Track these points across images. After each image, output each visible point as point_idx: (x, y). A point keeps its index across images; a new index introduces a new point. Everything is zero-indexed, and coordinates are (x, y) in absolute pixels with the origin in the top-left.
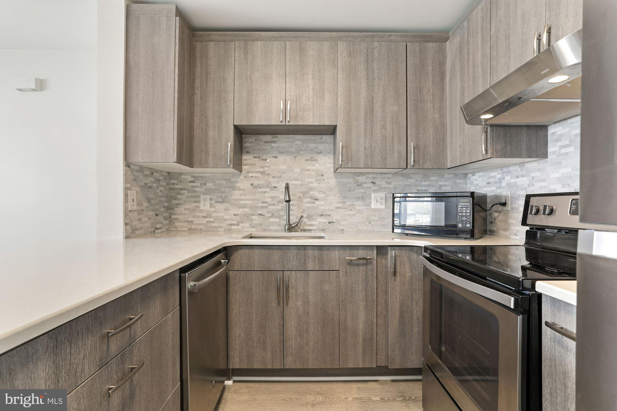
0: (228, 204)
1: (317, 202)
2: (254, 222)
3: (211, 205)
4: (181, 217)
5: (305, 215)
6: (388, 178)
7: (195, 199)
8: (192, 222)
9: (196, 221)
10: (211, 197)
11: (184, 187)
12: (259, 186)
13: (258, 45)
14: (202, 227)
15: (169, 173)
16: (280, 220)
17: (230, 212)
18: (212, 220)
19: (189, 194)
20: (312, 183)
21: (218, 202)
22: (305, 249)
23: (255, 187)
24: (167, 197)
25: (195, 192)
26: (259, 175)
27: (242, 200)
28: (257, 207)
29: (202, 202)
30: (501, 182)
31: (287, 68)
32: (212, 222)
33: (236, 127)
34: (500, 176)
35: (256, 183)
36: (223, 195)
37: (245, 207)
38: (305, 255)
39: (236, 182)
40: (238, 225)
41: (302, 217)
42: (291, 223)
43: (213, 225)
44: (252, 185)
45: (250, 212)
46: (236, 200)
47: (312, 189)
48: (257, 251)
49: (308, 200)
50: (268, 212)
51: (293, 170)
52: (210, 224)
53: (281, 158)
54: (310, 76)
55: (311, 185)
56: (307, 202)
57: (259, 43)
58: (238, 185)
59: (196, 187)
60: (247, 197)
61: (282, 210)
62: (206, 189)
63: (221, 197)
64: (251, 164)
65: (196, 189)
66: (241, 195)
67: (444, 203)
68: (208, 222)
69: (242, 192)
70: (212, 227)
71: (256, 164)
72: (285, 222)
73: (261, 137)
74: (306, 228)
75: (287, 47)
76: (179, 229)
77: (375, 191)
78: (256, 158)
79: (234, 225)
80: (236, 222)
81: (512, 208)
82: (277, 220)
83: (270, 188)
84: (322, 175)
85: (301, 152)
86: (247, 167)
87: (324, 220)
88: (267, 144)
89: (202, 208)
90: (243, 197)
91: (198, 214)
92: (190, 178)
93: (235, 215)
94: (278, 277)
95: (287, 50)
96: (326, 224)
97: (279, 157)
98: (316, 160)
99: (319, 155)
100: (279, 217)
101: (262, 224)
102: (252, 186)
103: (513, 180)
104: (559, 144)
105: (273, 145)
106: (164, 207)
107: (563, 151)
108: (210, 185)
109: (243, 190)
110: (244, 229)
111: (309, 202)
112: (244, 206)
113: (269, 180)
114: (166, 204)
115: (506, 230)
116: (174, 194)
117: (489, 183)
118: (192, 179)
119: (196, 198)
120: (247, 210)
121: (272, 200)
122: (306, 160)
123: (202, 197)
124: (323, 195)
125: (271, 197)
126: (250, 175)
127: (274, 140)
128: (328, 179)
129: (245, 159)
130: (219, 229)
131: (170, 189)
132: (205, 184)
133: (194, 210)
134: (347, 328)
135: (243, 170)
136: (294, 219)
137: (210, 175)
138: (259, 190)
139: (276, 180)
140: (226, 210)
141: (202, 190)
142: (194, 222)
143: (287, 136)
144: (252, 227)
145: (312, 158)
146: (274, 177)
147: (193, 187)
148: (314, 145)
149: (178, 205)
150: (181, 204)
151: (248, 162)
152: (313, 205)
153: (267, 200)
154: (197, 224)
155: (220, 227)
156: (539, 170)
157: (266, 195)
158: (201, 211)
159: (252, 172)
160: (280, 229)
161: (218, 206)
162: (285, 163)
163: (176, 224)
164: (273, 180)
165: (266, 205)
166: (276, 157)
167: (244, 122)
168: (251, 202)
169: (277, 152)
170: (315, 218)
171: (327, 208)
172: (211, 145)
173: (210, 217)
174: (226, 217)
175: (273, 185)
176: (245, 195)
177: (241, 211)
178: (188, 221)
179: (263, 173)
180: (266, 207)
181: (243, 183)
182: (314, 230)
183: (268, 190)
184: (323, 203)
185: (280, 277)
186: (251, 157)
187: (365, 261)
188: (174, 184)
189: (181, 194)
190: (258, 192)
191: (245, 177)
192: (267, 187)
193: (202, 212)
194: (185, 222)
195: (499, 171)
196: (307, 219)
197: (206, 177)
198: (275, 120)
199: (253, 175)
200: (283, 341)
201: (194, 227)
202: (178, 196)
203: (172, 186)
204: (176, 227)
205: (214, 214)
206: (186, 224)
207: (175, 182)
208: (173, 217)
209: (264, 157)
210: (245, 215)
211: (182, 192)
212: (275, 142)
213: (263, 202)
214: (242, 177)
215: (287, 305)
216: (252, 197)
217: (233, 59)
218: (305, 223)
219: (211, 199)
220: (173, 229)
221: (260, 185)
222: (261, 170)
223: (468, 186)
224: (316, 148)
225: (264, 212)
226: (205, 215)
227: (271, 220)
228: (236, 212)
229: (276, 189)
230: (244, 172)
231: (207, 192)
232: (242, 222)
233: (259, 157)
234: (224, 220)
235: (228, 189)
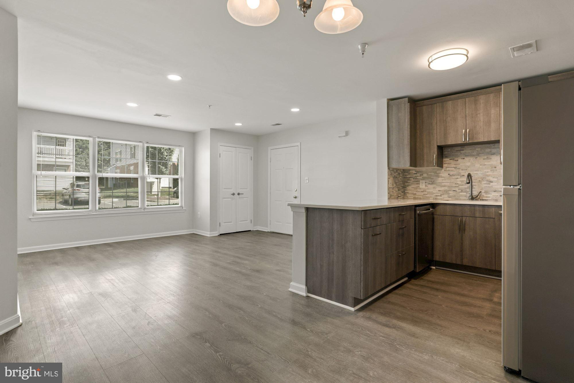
0: (435, 185)
1: (491, 184)
2: (450, 195)
3: (426, 186)
4: (410, 192)
5: (483, 191)
7: (417, 183)
8: (415, 194)
9: (418, 194)
10: (426, 181)
11: (411, 176)
12: (453, 175)
13: (450, 104)
14: (421, 197)
15: (404, 170)
16: (466, 194)
17: (436, 189)
18: (426, 193)
19: (414, 180)
20: (488, 172)
21: (430, 184)
22: (474, 206)
23: (451, 176)
24: (403, 181)
25: (417, 179)
26: (453, 169)
27: (443, 183)
28: (452, 186)
29: (421, 184)
31: (467, 112)
32: (426, 194)
33: (438, 146)
35: (451, 173)
36: (432, 180)
37: (445, 187)
38: (474, 209)
39: (439, 173)
40: (441, 196)
41: (481, 192)
42: (473, 195)
43: (427, 196)
44: (449, 174)
45: (448, 189)
46: (439, 183)
47: (488, 176)
48: (448, 206)
49: (485, 182)
50: (459, 189)
51: (475, 165)
52: (425, 195)
53: (467, 159)
54: (482, 114)
55: (487, 174)
56: (484, 184)
57: (450, 102)
58: (440, 175)
59: (417, 176)
60: (446, 181)
61: (468, 188)
62: (423, 177)
63: (431, 181)
64: (449, 163)
65: (418, 177)
66: (443, 180)
68: (424, 194)
69: (443, 178)
70: (427, 197)
71: (451, 163)
72: (469, 195)
73: (454, 148)
74: (484, 198)
75: (467, 101)
76: (409, 198)
78: (451, 159)
79: (438, 196)
80: (440, 195)
82: (465, 194)
83: (460, 176)
84: (495, 167)
85: (480, 155)
86: (446, 165)
87: (497, 194)
88: (458, 152)
89: (421, 187)
90: (444, 181)
91: (419, 190)
92: (414, 172)
93: (439, 191)
94: (459, 219)
95: (467, 103)
96: (498, 197)
97: (465, 158)
98: (491, 159)
99: (492, 156)
100: (466, 192)
101: (455, 196)
102: (449, 175)
105: (461, 152)
106: (402, 186)
108: (425, 175)
109: (444, 177)
110: (444, 198)
111: (486, 184)
112: (445, 186)
113: (459, 171)
114: (402, 185)
116: (406, 180)
118: (416, 173)
119: (417, 182)
120: (446, 188)
121: (461, 183)
122: (484, 159)
123: (421, 181)
124: (496, 179)
125: (461, 181)
126: (448, 169)
127: (462, 149)
128: (499, 169)
129: (444, 161)
130: (430, 198)
131: (404, 177)
132: (422, 175)
133: (417, 188)
135: (444, 167)
136: (475, 193)
137: (425, 170)
138: (453, 177)
139: (464, 171)
140: (434, 188)
141: (421, 178)
142: (417, 194)
143: (470, 146)
144: (449, 197)
145: (488, 157)
146: (462, 170)
147: (416, 176)
148: (489, 150)
149: (408, 185)
150: (410, 185)
151: (447, 162)
152: (489, 185)
153: (458, 183)
154: (418, 195)
155: (431, 197)
157: (458, 180)
158: (420, 189)
159: (449, 168)
160: (467, 199)
161: (430, 186)
162: (469, 161)
163: (407, 195)
164: (462, 171)
165: (457, 185)
166: (464, 159)
167: (443, 144)
168: (449, 184)
169: (464, 156)
170: (490, 192)
171: (499, 187)
172: (425, 157)
173: (425, 192)
174: (434, 192)
175: (462, 174)
176: (445, 180)
177: (442, 189)
178: (413, 194)
179: (455, 168)
180: (458, 187)
181: (443, 173)
182: (490, 200)
183: (459, 177)
184: (496, 184)
185: (460, 219)
186: (449, 160)
188: (406, 175)
189: (410, 180)
190: (453, 179)
191: (445, 170)
192: (458, 175)
193: (421, 189)
194: (412, 194)
196: (484, 194)
197: (423, 171)
198: (461, 140)
199: (450, 169)
200: (462, 251)
201: (416, 197)
202: (408, 181)
203: (405, 176)
204: (407, 197)
205: (427, 190)
206: (412, 195)
207: (407, 174)
208: (406, 191)
209: (456, 159)
210: (445, 191)
211: (411, 179)
212: (463, 150)
213: (456, 184)
214: (443, 170)
215: (464, 233)
216: (449, 181)
217: (436, 112)
218: (483, 196)
219: (426, 183)
220: (406, 198)
221: (454, 175)
222: (455, 166)
224: (491, 151)
225: (456, 189)
226: (422, 190)
227: (461, 194)
228: (440, 189)
229: (464, 176)
230: (444, 168)
231: (424, 179)
232: (443, 195)
233: (453, 159)
234: (433, 193)
235: (435, 177)
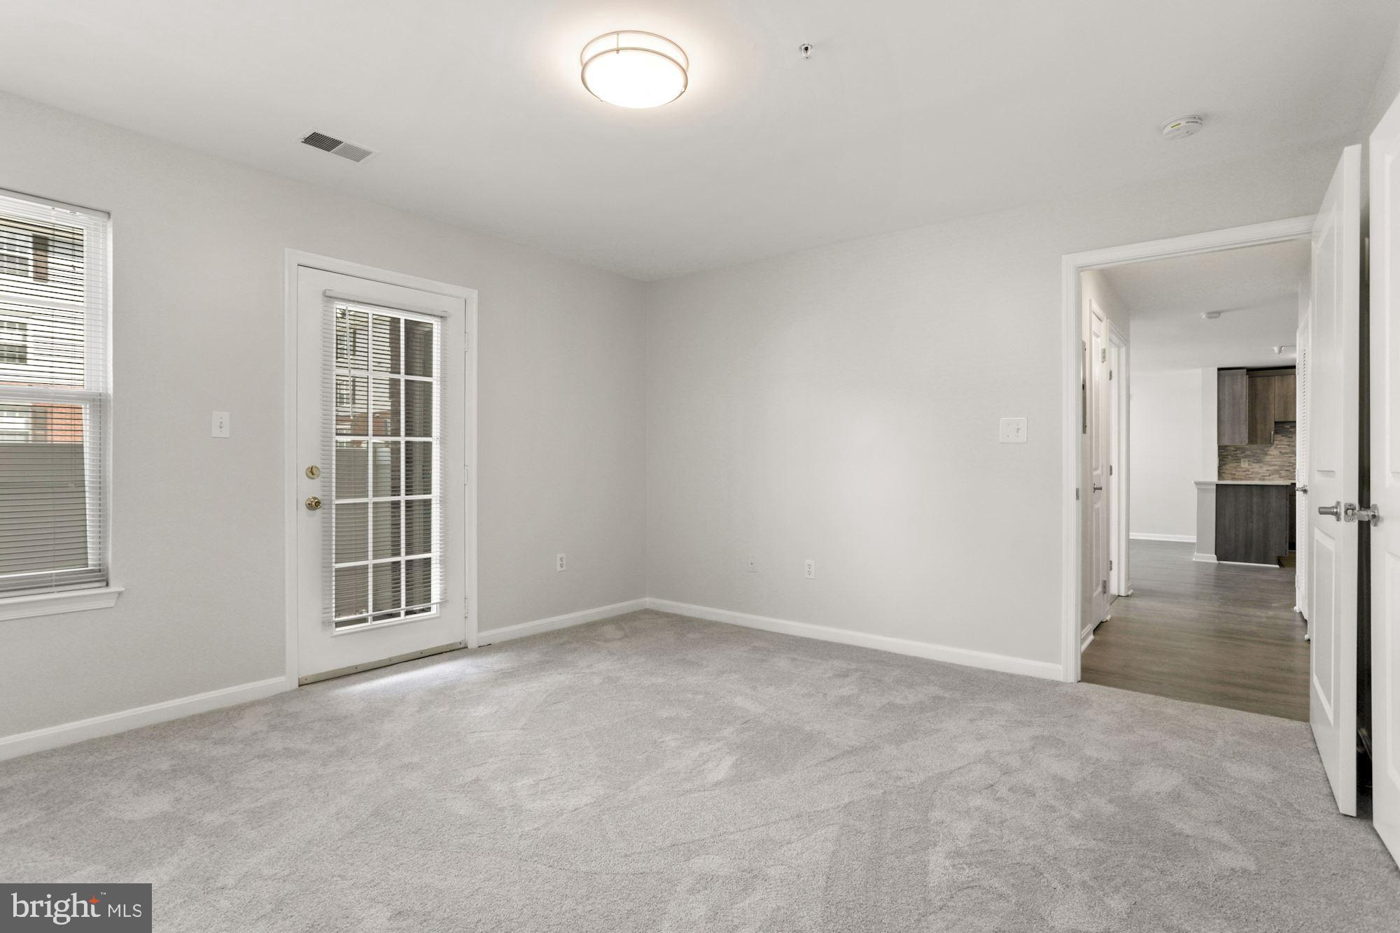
0: (1262, 464)
2: (1281, 475)
3: (1249, 465)
4: (1227, 471)
8: (1235, 474)
9: (1237, 474)
10: (1250, 460)
11: (1228, 454)
14: (1243, 477)
17: (1263, 470)
18: (1251, 473)
19: (1233, 458)
21: (1254, 462)
23: (1282, 454)
25: (1237, 456)
26: (1286, 446)
27: (1272, 461)
28: (1284, 466)
29: (1243, 463)
33: (1275, 422)
35: (1283, 451)
36: (1258, 459)
39: (1268, 451)
40: (1269, 476)
43: (1251, 476)
44: (1280, 452)
45: (1279, 469)
46: (1268, 461)
52: (1248, 476)
58: (1269, 452)
59: (1238, 453)
60: (1276, 460)
64: (1280, 440)
68: (1247, 474)
69: (1273, 457)
70: (1250, 478)
71: (1283, 440)
78: (1283, 436)
79: (1266, 476)
86: (1277, 442)
89: (1242, 466)
90: (1274, 460)
91: (1239, 470)
92: (1233, 449)
93: (1267, 471)
101: (1287, 476)
108: (1248, 452)
109: (1273, 455)
110: (1274, 479)
112: (1275, 465)
118: (1235, 449)
119: (1238, 460)
120: (1277, 468)
123: (1242, 460)
126: (1279, 446)
129: (1276, 437)
130: (1256, 479)
132: (1245, 452)
133: (1236, 468)
137: (1248, 447)
138: (1285, 455)
140: (1260, 467)
141: (1243, 455)
144: (1280, 478)
149: (1225, 464)
150: (1228, 464)
153: (1292, 461)
155: (1256, 477)
157: (1291, 458)
158: (1242, 468)
161: (1254, 465)
165: (1290, 464)
167: (1281, 419)
168: (1279, 463)
172: (1259, 433)
173: (1249, 472)
174: (1260, 472)
176: (1275, 458)
177: (1272, 468)
178: (1231, 474)
179: (1289, 445)
180: (1291, 466)
181: (1273, 451)
186: (1279, 436)
190: (1285, 457)
191: (1275, 448)
194: (1229, 474)
197: (1246, 448)
199: (1281, 446)
201: (1236, 477)
205: (1251, 470)
209: (1290, 436)
210: (1274, 470)
211: (1227, 456)
214: (1272, 448)
216: (1281, 460)
217: (1274, 386)
221: (1286, 453)
222: (1287, 443)
226: (1244, 470)
228: (1268, 469)
230: (1274, 445)
231: (1246, 457)
232: (1273, 475)
233: (1286, 436)
234: (1258, 473)
235: (1262, 455)
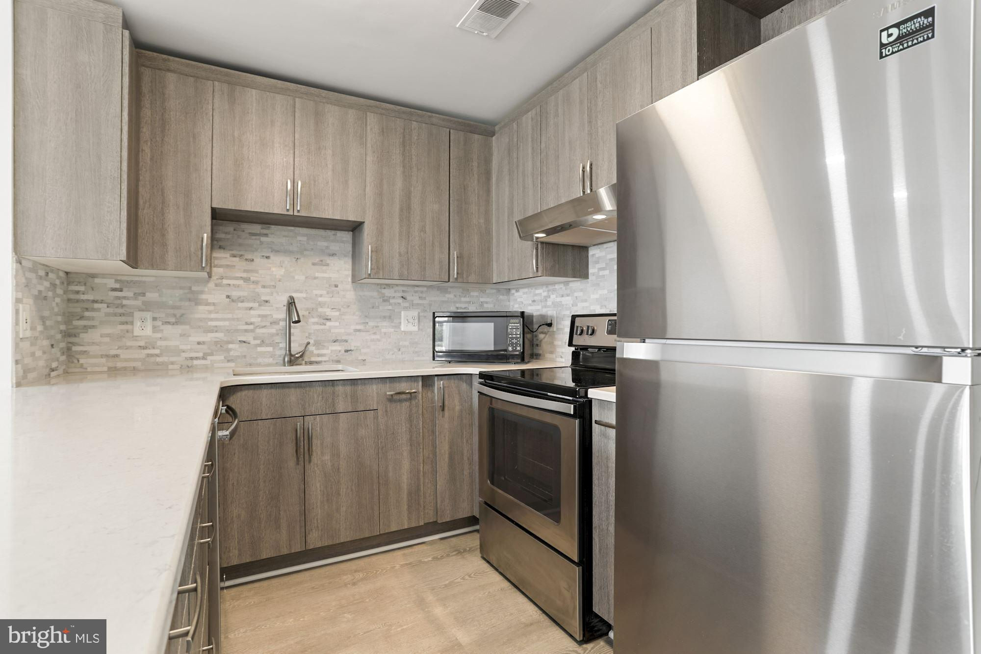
0: (187, 327)
1: (328, 323)
2: (232, 353)
3: (155, 329)
4: (93, 349)
5: (312, 342)
6: (422, 292)
7: (123, 319)
8: (117, 356)
9: (124, 354)
10: (156, 315)
11: (99, 298)
12: (241, 300)
13: (253, 95)
14: (138, 364)
15: (67, 273)
16: (274, 349)
17: (191, 339)
18: (157, 351)
19: (110, 310)
20: (321, 296)
21: (169, 323)
22: (333, 385)
23: (233, 301)
24: (64, 314)
25: (123, 306)
26: (241, 282)
27: (212, 320)
28: (237, 331)
29: (138, 324)
30: (546, 300)
31: (297, 136)
32: (157, 355)
33: (214, 210)
34: (545, 294)
35: (235, 294)
36: (178, 312)
37: (216, 331)
38: (334, 393)
39: (202, 292)
40: (204, 358)
41: (308, 343)
42: (293, 353)
43: (159, 359)
44: (228, 297)
45: (225, 339)
46: (200, 320)
47: (322, 305)
49: (315, 320)
50: (255, 339)
51: (294, 278)
52: (152, 359)
53: (276, 259)
54: (329, 152)
55: (320, 299)
56: (314, 323)
57: (254, 91)
58: (204, 296)
59: (125, 298)
60: (220, 316)
61: (278, 334)
62: (144, 303)
63: (175, 315)
64: (228, 266)
65: (125, 302)
66: (210, 312)
67: (493, 324)
68: (148, 355)
69: (211, 308)
70: (158, 364)
71: (234, 266)
72: (283, 352)
73: (245, 226)
74: (313, 359)
75: (296, 106)
76: (89, 369)
77: (405, 308)
78: (234, 256)
79: (197, 358)
80: (200, 355)
81: (558, 329)
82: (270, 349)
83: (258, 302)
84: (336, 286)
85: (306, 253)
86: (221, 270)
87: (339, 348)
88: (254, 237)
89: (137, 332)
91: (129, 344)
92: (111, 283)
93: (199, 343)
94: (297, 425)
95: (297, 110)
96: (341, 353)
97: (272, 258)
98: (328, 265)
99: (331, 258)
100: (274, 345)
101: (245, 356)
102: (228, 300)
103: (559, 299)
104: (598, 266)
105: (263, 239)
106: (61, 331)
107: (601, 273)
108: (152, 296)
109: (214, 304)
110: (215, 365)
111: (317, 323)
112: (216, 329)
113: (257, 290)
114: (63, 327)
115: (552, 353)
116: (79, 310)
117: (534, 301)
118: (117, 286)
119: (125, 316)
120: (220, 335)
121: (261, 321)
122: (314, 264)
123: (137, 315)
124: (337, 313)
125: (259, 316)
126: (225, 282)
127: (265, 231)
128: (343, 291)
129: (217, 258)
130: (170, 367)
131: (69, 300)
132: (144, 294)
133: (120, 337)
134: (389, 481)
135: (213, 274)
136: (296, 349)
137: (152, 279)
138: (240, 305)
139: (268, 290)
140: (182, 335)
141: (138, 303)
142: (122, 357)
143: (285, 227)
144: (228, 361)
145: (322, 261)
146: (264, 287)
147: (118, 298)
148: (325, 244)
149: (86, 328)
150: (94, 327)
151: (223, 262)
152: (322, 327)
153: (253, 320)
154: (126, 360)
155: (172, 363)
156: (581, 290)
157: (252, 312)
158: (135, 338)
159: (227, 278)
160: (275, 362)
161: (169, 330)
162: (282, 267)
163: (81, 361)
164: (263, 290)
165: (251, 327)
166: (268, 257)
167: (230, 205)
168: (227, 323)
169: (270, 250)
170: (325, 344)
171: (343, 331)
172: (171, 236)
173: (154, 348)
174: (182, 347)
175: (264, 298)
176: (217, 313)
177: (209, 337)
178: (107, 356)
179: (246, 280)
180: (252, 331)
181: (213, 294)
182: (325, 361)
183: (256, 305)
184: (337, 324)
185: (300, 425)
186: (228, 255)
187: (409, 396)
188: (78, 292)
189: (93, 310)
190: (239, 309)
191: (216, 285)
192: (254, 301)
193: (136, 340)
194: (102, 356)
195: (544, 288)
196: (314, 348)
197: (144, 282)
198: (277, 206)
199: (231, 282)
200: (304, 513)
201: (120, 365)
202: (87, 314)
203: (72, 296)
204: (82, 366)
205: (159, 343)
206: (104, 360)
207: (82, 288)
208: (75, 348)
209: (249, 257)
210: (216, 343)
211: (96, 306)
212: (266, 235)
213: (247, 324)
214: (211, 285)
215: (310, 462)
216: (230, 316)
217: (210, 107)
218: (312, 352)
219: (154, 319)
220: (77, 370)
221: (242, 298)
222: (245, 275)
223: (512, 303)
224: (327, 247)
225: (249, 337)
226: (142, 344)
227: (259, 349)
228: (201, 339)
229: (267, 304)
230: (214, 278)
231: (147, 307)
232: (212, 354)
233: (241, 256)
234: (178, 352)
235: (187, 303)
